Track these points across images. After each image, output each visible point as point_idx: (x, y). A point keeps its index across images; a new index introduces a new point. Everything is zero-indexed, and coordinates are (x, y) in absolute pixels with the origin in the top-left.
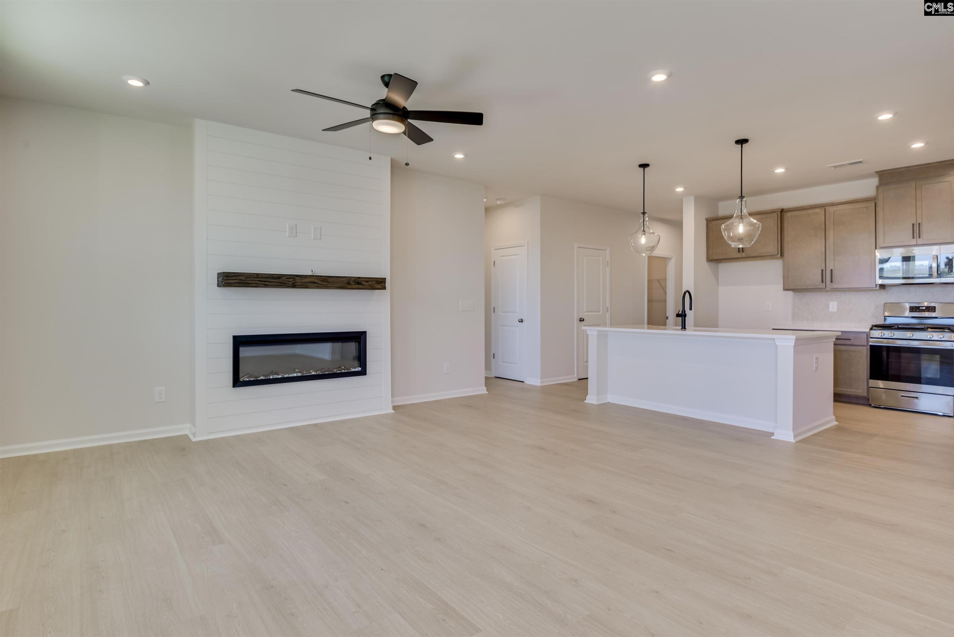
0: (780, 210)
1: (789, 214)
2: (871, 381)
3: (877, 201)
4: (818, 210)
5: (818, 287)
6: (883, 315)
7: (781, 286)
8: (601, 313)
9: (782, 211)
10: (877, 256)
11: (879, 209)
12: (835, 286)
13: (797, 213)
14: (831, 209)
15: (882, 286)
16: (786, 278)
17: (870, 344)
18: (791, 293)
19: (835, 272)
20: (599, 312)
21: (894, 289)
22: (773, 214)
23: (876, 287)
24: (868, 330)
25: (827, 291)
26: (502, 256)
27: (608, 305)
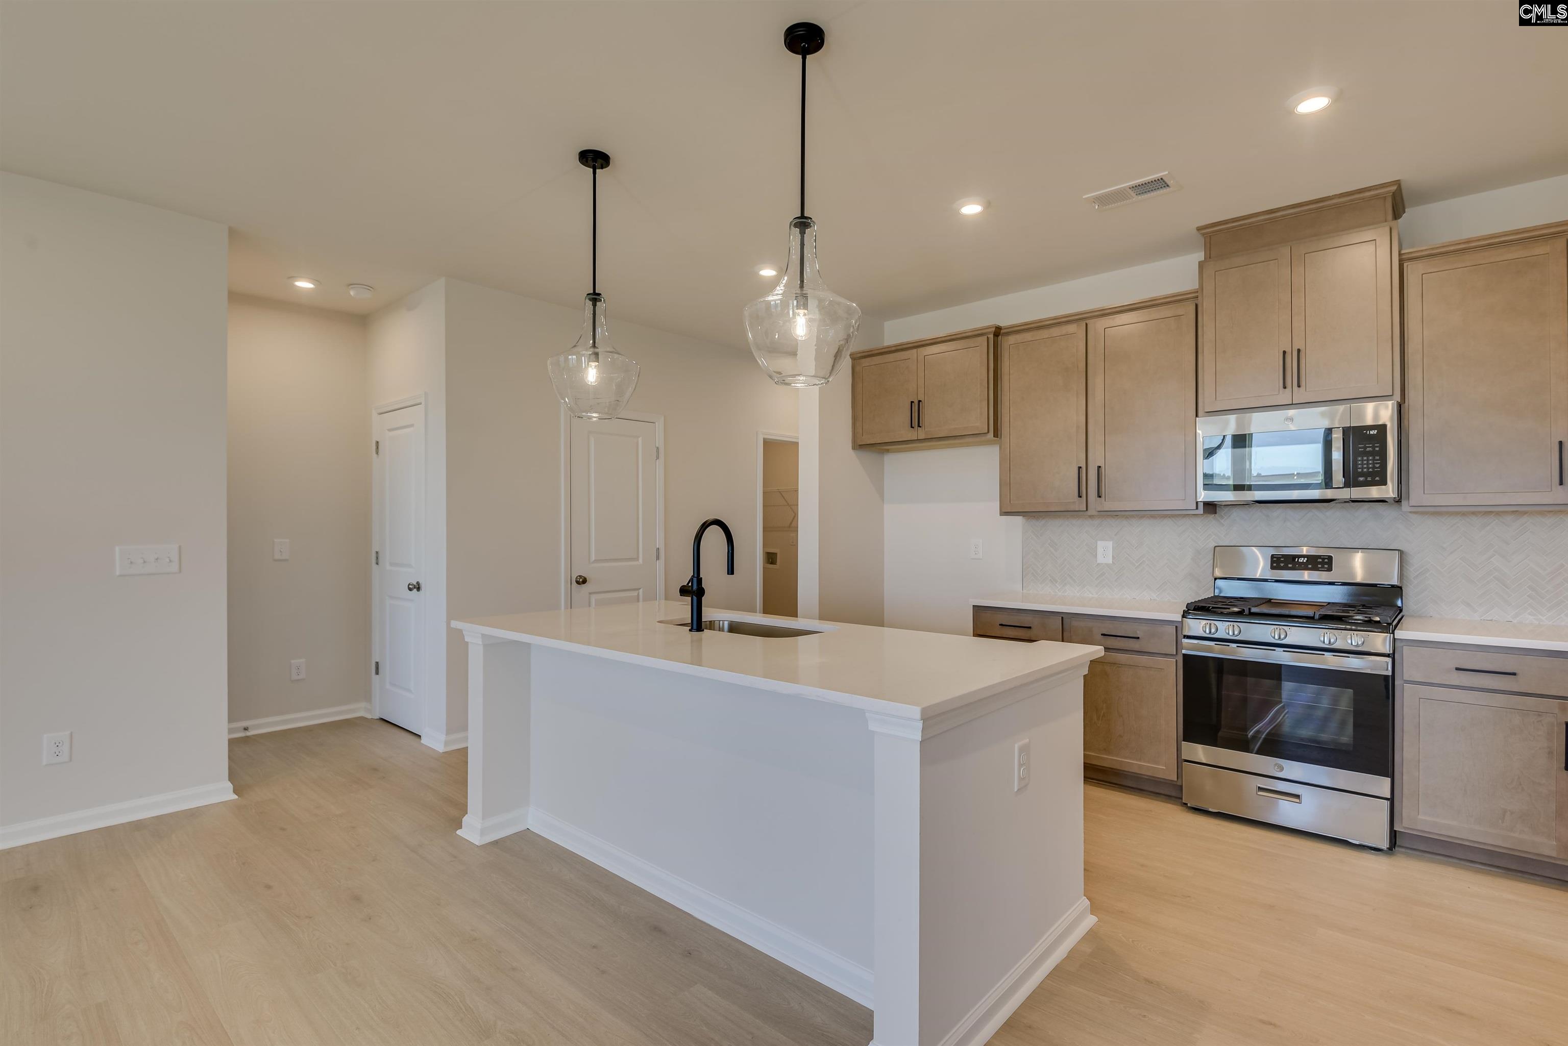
0: (994, 329)
1: (1012, 339)
2: (1185, 744)
3: (1199, 302)
4: (1072, 328)
5: (1072, 508)
6: (1213, 574)
7: (996, 505)
8: (641, 560)
9: (998, 332)
10: (1199, 434)
11: (1204, 319)
12: (1108, 505)
13: (1028, 336)
14: (1099, 325)
15: (1211, 507)
16: (1006, 485)
17: (1184, 652)
18: (1019, 520)
19: (1109, 474)
20: (637, 559)
21: (1236, 513)
22: (980, 339)
23: (1197, 508)
24: (1178, 617)
25: (1091, 517)
26: (389, 430)
27: (660, 543)
